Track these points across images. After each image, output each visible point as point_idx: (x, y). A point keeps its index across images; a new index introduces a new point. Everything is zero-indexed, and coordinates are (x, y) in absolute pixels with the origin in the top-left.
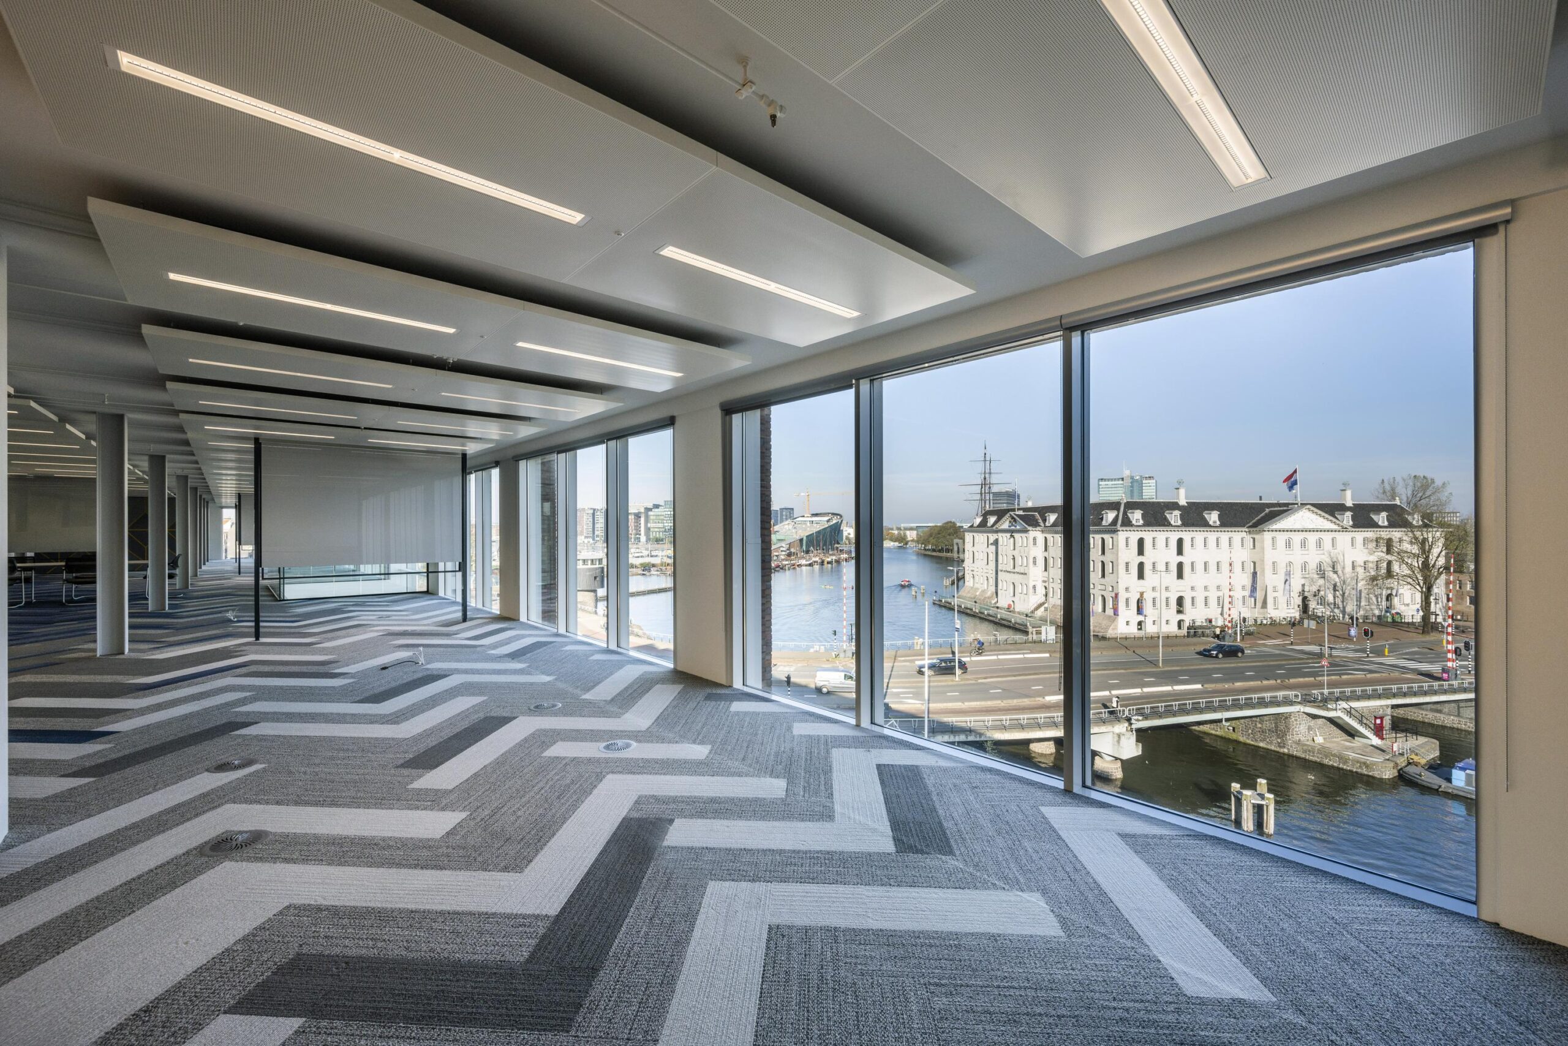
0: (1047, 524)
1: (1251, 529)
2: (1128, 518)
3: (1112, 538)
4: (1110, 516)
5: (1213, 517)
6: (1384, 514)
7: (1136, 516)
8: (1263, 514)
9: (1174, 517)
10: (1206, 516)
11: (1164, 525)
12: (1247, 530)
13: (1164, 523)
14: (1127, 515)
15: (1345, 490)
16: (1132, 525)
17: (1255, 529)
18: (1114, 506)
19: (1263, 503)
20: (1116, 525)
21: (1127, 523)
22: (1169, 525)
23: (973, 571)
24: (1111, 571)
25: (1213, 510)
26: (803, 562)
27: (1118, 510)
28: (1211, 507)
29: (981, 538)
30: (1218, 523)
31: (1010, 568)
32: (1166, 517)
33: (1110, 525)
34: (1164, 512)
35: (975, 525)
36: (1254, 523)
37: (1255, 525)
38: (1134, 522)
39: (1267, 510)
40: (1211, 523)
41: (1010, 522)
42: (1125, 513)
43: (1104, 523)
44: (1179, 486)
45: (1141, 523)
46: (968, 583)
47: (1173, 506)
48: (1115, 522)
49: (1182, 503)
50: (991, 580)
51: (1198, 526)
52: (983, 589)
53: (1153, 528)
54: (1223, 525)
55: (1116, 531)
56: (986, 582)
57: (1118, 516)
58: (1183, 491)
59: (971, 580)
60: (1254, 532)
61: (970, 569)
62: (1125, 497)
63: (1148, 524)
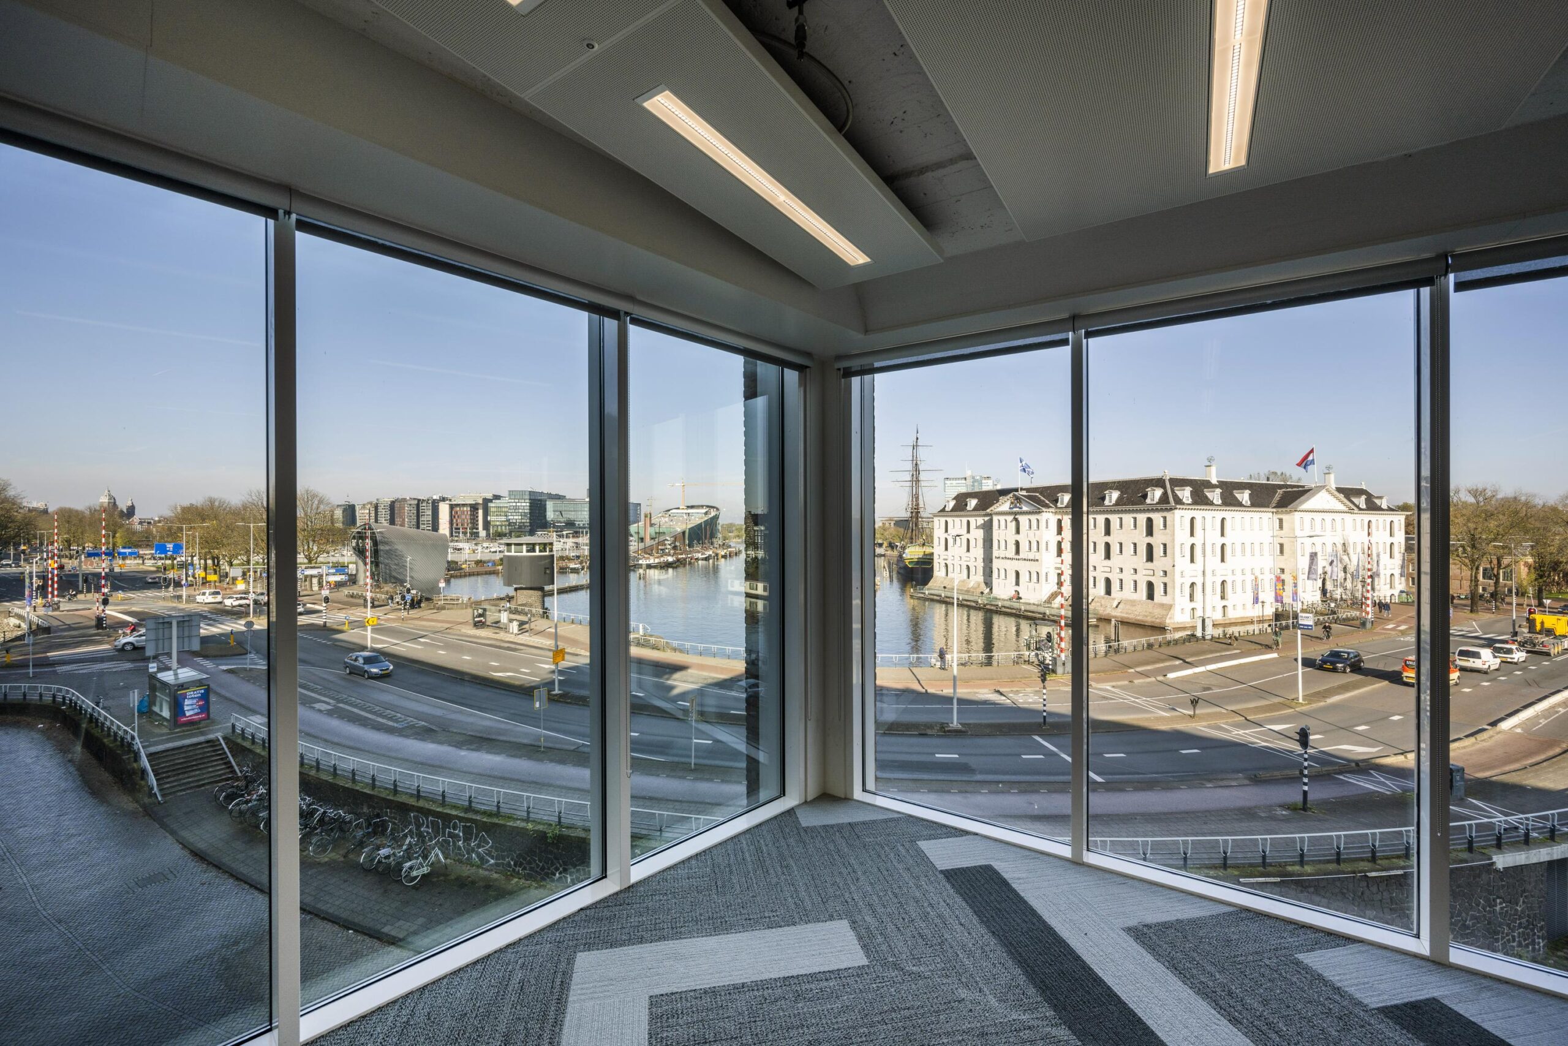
0: (1059, 505)
1: (1279, 510)
2: (1176, 495)
4: (1158, 493)
5: (1245, 497)
6: (1364, 497)
7: (1185, 494)
8: (1277, 496)
9: (1215, 496)
10: (1238, 496)
11: (1207, 504)
12: (1274, 510)
13: (1208, 502)
14: (1175, 492)
16: (1182, 503)
17: (1284, 509)
18: (1159, 483)
19: (1273, 485)
20: (1168, 503)
21: (1179, 501)
22: (1212, 504)
23: (946, 560)
24: (1161, 555)
25: (1242, 489)
26: (700, 556)
27: (1164, 486)
28: (1242, 486)
29: (957, 524)
30: (1249, 503)
31: (1011, 552)
32: (1206, 495)
33: (1157, 503)
34: (1204, 491)
35: (947, 509)
36: (1276, 503)
37: (1280, 505)
38: (1184, 500)
39: (1281, 492)
40: (1244, 503)
41: (1012, 503)
42: (1173, 491)
43: (1148, 501)
44: (1208, 464)
45: (1190, 501)
46: (939, 572)
47: (1208, 484)
48: (1164, 499)
49: (1214, 481)
50: (972, 570)
51: (1234, 505)
52: (962, 579)
53: (1199, 507)
54: (1253, 505)
55: (1171, 509)
56: (965, 572)
57: (1165, 494)
58: (1213, 469)
59: (943, 570)
60: (1282, 513)
61: (942, 557)
62: (1169, 474)
63: (1195, 503)
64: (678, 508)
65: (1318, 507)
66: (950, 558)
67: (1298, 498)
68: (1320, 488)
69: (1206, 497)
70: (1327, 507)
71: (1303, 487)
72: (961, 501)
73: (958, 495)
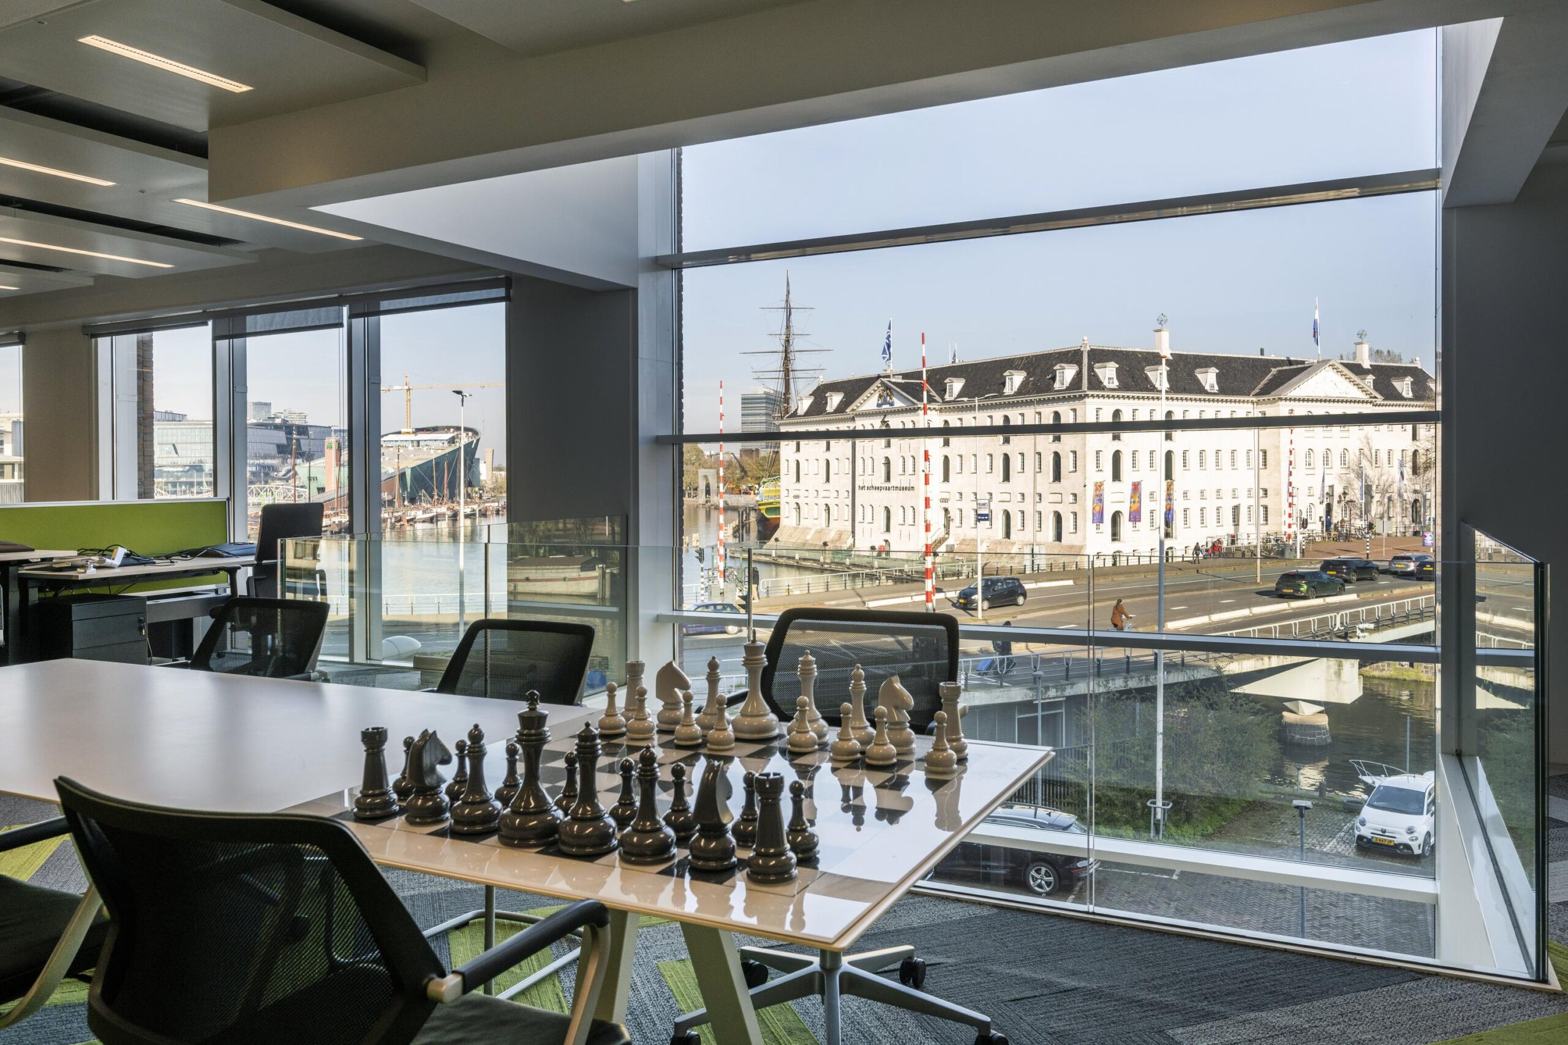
0: (947, 397)
1: (1261, 398)
2: (1096, 376)
3: (1074, 410)
4: (1068, 373)
5: (1209, 378)
6: (1409, 380)
7: (1108, 373)
8: (1269, 377)
9: (1159, 376)
10: (1199, 376)
11: (1147, 390)
12: (1255, 399)
13: (1144, 386)
14: (1093, 371)
15: (1361, 343)
16: (1104, 389)
17: (1266, 398)
18: (1073, 357)
19: (1267, 360)
20: (1080, 388)
21: (1096, 384)
22: (1153, 389)
23: (797, 497)
24: (1072, 469)
25: (1207, 366)
26: (420, 515)
27: (1079, 363)
28: (1205, 362)
30: (1216, 387)
31: (879, 479)
32: (1146, 375)
33: (1068, 389)
34: (1143, 369)
35: (800, 412)
36: (1261, 389)
37: (1265, 391)
38: (1106, 383)
39: (1274, 371)
40: (1207, 388)
41: (880, 396)
42: (1091, 369)
43: (1057, 386)
44: (1159, 327)
45: (1116, 384)
46: (787, 519)
47: (1154, 359)
48: (1076, 383)
49: (1166, 352)
50: (834, 510)
51: (1190, 392)
52: (819, 527)
53: (1131, 394)
54: (1223, 391)
55: (1081, 398)
56: (824, 514)
57: (1079, 374)
58: (1165, 336)
59: (794, 513)
60: (1264, 402)
61: (793, 493)
62: (1087, 341)
63: (1124, 387)
64: (399, 433)
65: (1321, 394)
66: (802, 494)
67: (1290, 379)
68: (1323, 363)
69: (1147, 378)
70: (1334, 394)
71: (1303, 362)
72: (820, 394)
73: (818, 388)
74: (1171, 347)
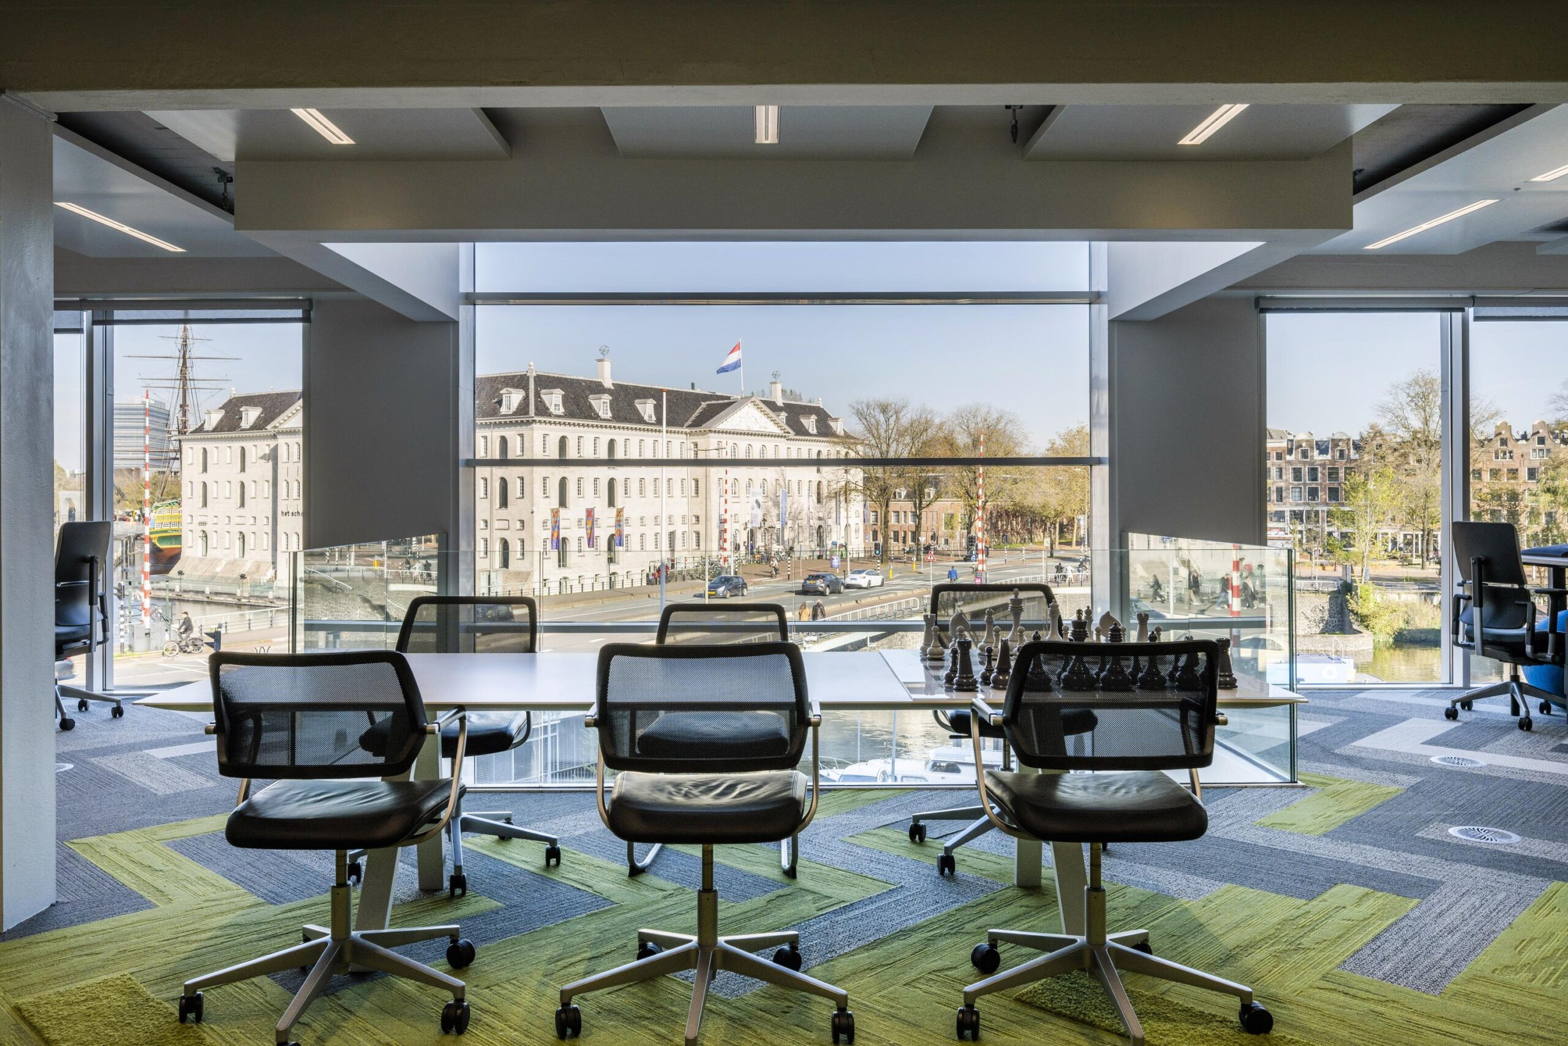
1: (694, 430)
2: (542, 402)
3: (522, 436)
4: (514, 398)
5: (646, 409)
6: (814, 418)
7: (554, 399)
8: (699, 410)
9: (602, 405)
10: (639, 407)
11: (589, 417)
12: (688, 430)
13: (589, 414)
14: (540, 397)
15: (775, 383)
16: (550, 415)
17: (698, 429)
18: (519, 382)
19: (697, 394)
20: (527, 413)
21: (543, 410)
22: (597, 417)
23: (204, 524)
24: (519, 495)
25: (646, 397)
27: (526, 388)
28: (644, 393)
29: (224, 452)
30: (654, 418)
32: (590, 403)
33: (515, 414)
34: (587, 397)
35: (207, 427)
36: (693, 421)
37: (698, 423)
38: (552, 409)
39: (704, 404)
40: (646, 418)
42: (537, 395)
43: (504, 410)
44: (601, 357)
45: (561, 411)
46: (191, 550)
47: (597, 388)
48: (523, 409)
49: (608, 384)
50: (250, 540)
51: (630, 421)
52: (232, 558)
53: (576, 422)
54: (658, 422)
55: (528, 423)
56: (238, 544)
57: (526, 399)
58: (607, 366)
59: (200, 543)
60: (696, 434)
61: (196, 521)
62: (534, 367)
63: (570, 414)
65: (743, 427)
66: (210, 520)
67: (718, 413)
68: (746, 399)
69: (590, 406)
70: (756, 428)
71: (729, 398)
72: (233, 409)
73: (230, 401)
74: (613, 377)
